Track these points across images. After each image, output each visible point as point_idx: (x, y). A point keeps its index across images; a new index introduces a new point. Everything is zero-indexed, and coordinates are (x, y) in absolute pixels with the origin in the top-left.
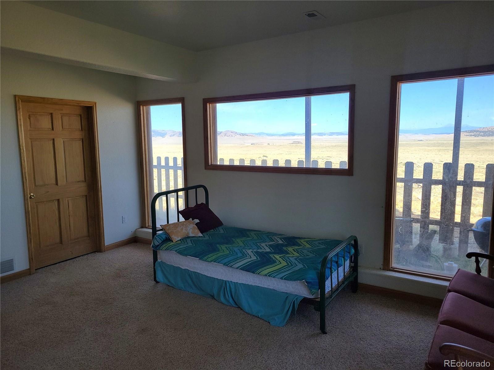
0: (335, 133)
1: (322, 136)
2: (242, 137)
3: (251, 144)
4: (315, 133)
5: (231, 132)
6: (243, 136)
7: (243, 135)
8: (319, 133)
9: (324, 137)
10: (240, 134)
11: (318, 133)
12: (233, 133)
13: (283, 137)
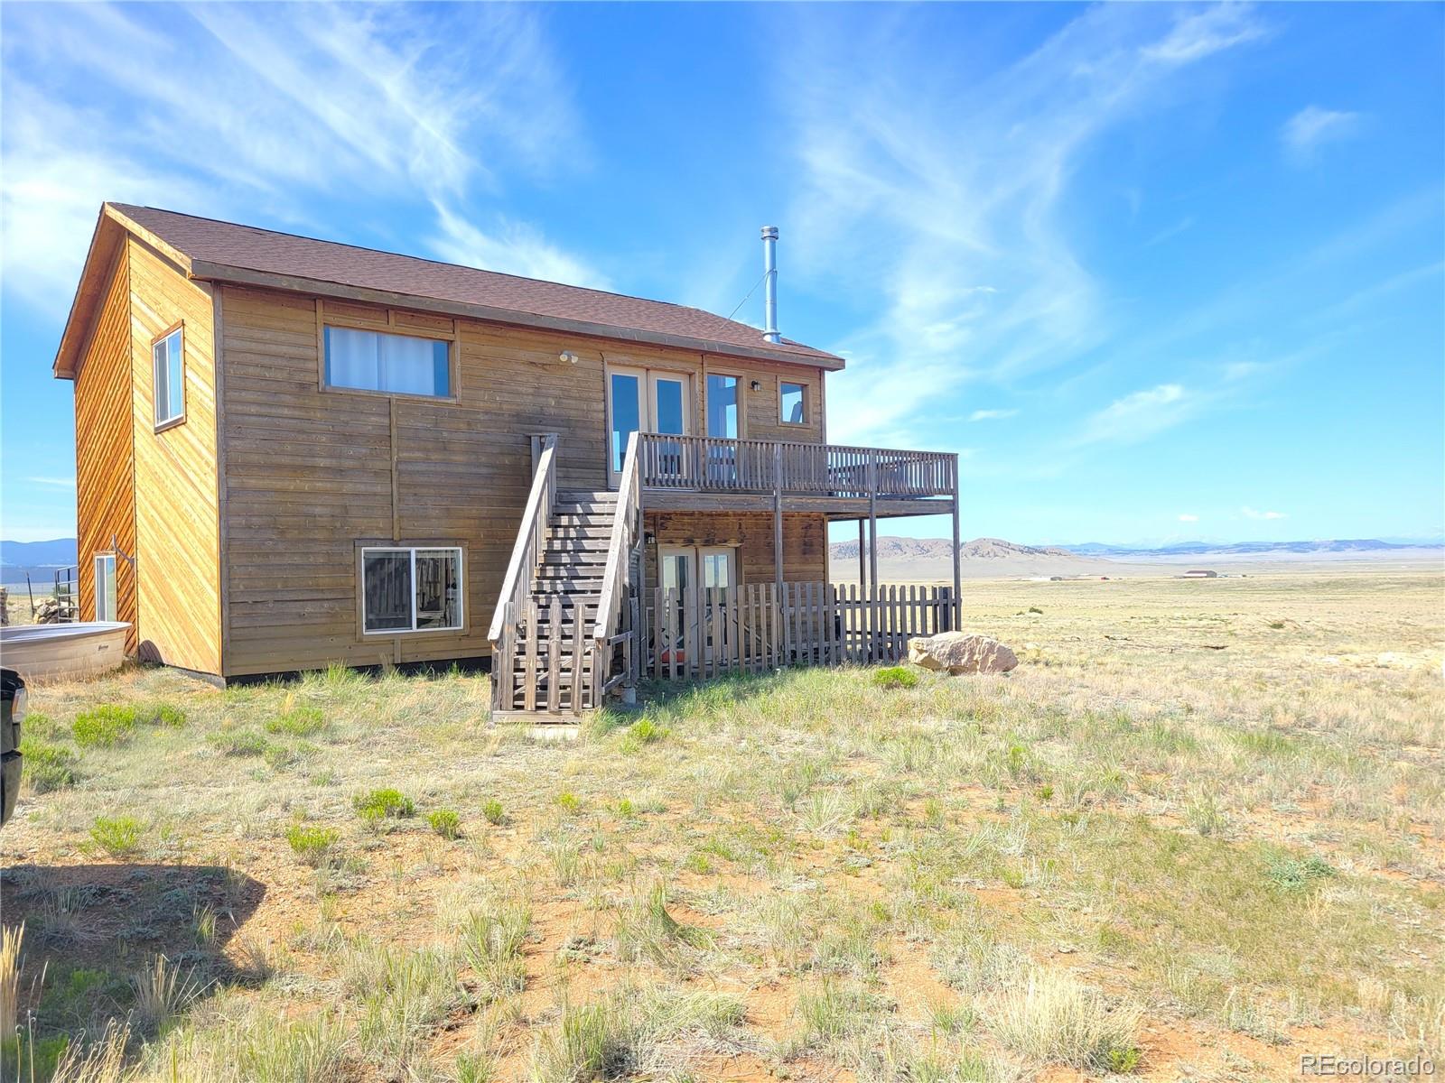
0: (1351, 542)
1: (1305, 552)
2: (1025, 557)
3: (1052, 579)
4: (1278, 544)
5: (994, 544)
6: (1033, 556)
7: (1031, 551)
8: (1293, 543)
9: (1311, 555)
10: (1022, 548)
11: (1289, 543)
12: (998, 545)
13: (1163, 558)
